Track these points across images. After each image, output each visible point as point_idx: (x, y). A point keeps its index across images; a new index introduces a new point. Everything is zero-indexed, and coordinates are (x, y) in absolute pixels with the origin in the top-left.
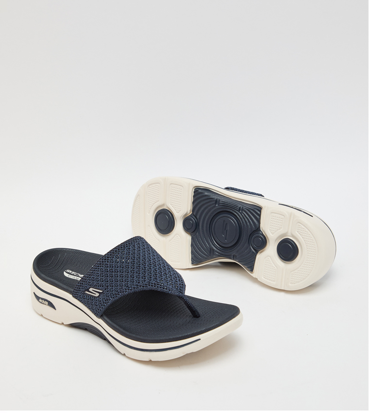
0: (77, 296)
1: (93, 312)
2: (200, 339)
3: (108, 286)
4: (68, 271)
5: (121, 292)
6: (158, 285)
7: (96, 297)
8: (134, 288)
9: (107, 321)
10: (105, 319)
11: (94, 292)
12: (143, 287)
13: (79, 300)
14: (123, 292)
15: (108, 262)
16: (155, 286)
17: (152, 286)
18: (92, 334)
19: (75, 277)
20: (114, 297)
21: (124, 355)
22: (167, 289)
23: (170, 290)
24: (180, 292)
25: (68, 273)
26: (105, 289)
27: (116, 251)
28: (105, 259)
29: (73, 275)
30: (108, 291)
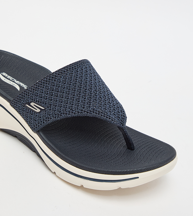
0: (16, 106)
1: (29, 126)
2: (138, 178)
3: (51, 105)
4: (4, 74)
5: (64, 114)
6: (102, 113)
7: (37, 113)
8: (78, 112)
9: (42, 136)
10: (41, 135)
11: (35, 107)
12: (87, 112)
13: (16, 110)
14: (66, 114)
15: (55, 80)
16: (99, 114)
17: (96, 113)
18: (21, 142)
19: (12, 82)
20: (55, 117)
21: (55, 173)
22: (110, 119)
23: (112, 120)
24: (121, 123)
25: (4, 76)
26: (48, 107)
27: (64, 71)
28: (53, 78)
29: (9, 79)
30: (50, 110)
